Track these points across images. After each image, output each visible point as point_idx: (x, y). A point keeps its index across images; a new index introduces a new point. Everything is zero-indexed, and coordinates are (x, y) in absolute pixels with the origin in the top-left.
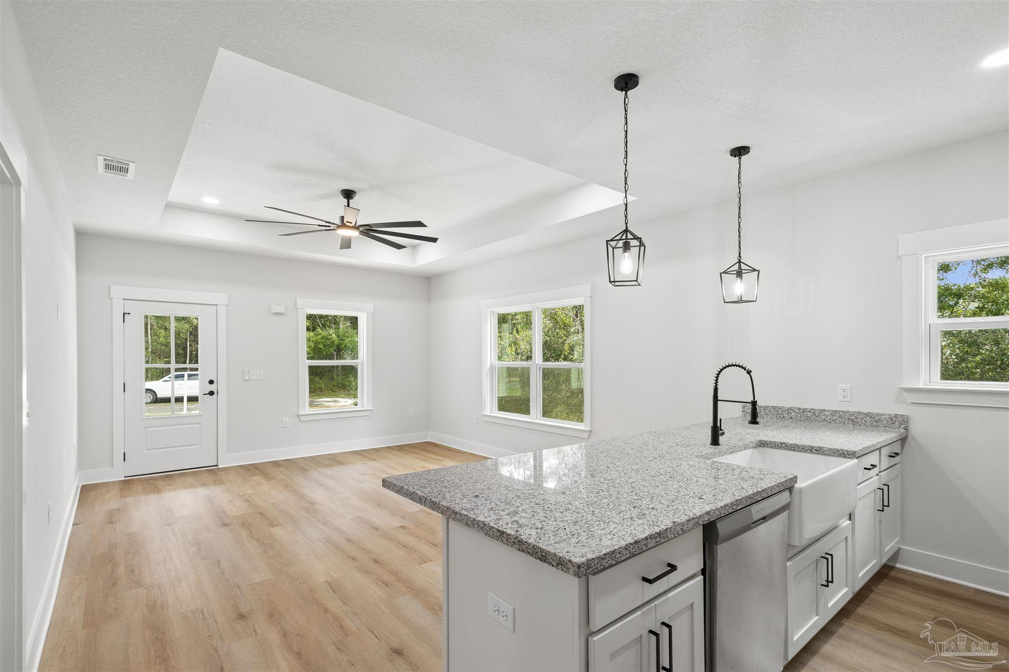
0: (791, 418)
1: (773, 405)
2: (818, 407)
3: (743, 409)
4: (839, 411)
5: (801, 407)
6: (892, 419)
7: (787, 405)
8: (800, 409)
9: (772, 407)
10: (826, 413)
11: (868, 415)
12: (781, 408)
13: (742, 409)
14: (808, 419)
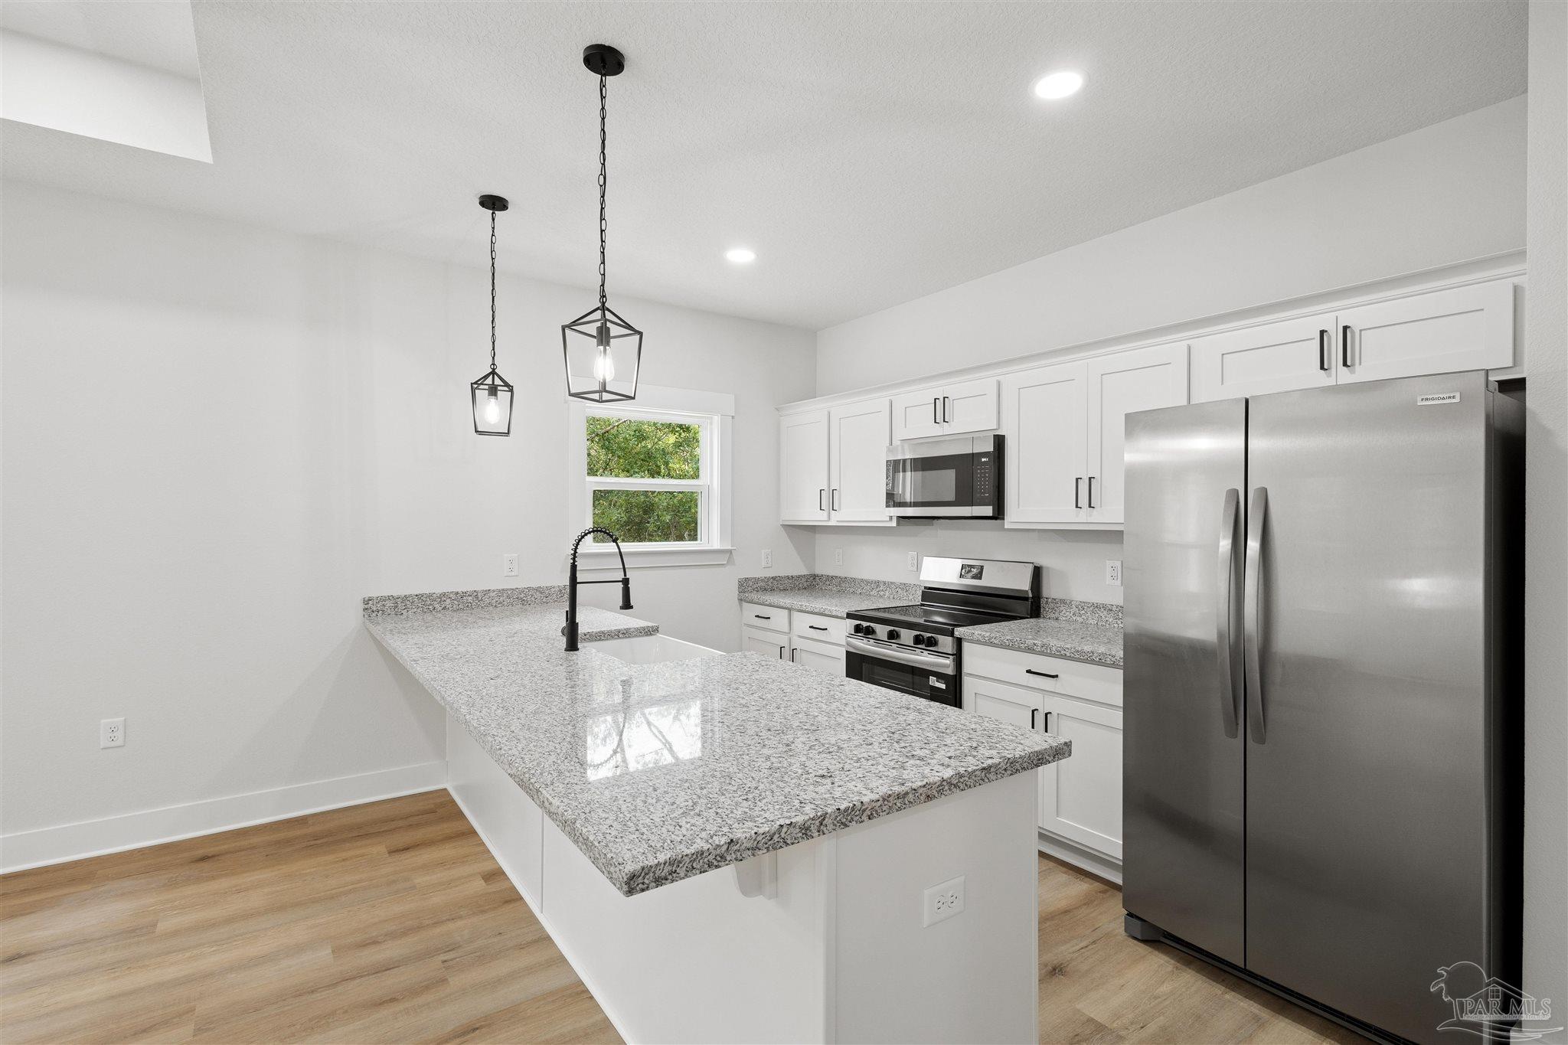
0: (444, 608)
1: (418, 593)
2: (480, 587)
3: (366, 606)
4: (507, 590)
5: (460, 590)
6: (560, 591)
7: (438, 590)
8: (457, 593)
9: (417, 596)
10: (492, 594)
11: (538, 590)
12: (430, 595)
13: (363, 606)
14: (469, 606)
